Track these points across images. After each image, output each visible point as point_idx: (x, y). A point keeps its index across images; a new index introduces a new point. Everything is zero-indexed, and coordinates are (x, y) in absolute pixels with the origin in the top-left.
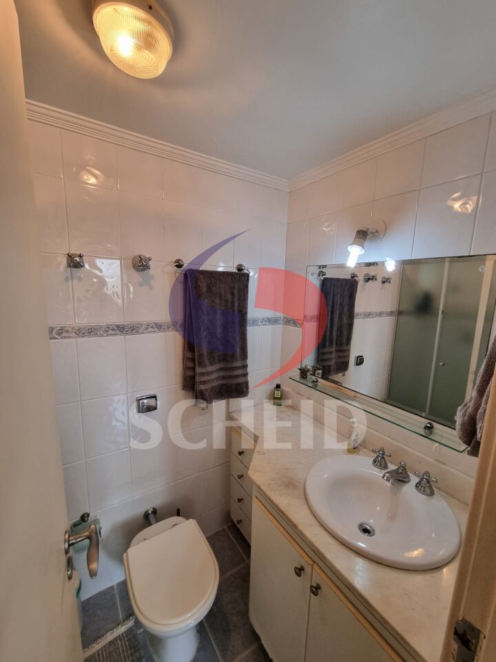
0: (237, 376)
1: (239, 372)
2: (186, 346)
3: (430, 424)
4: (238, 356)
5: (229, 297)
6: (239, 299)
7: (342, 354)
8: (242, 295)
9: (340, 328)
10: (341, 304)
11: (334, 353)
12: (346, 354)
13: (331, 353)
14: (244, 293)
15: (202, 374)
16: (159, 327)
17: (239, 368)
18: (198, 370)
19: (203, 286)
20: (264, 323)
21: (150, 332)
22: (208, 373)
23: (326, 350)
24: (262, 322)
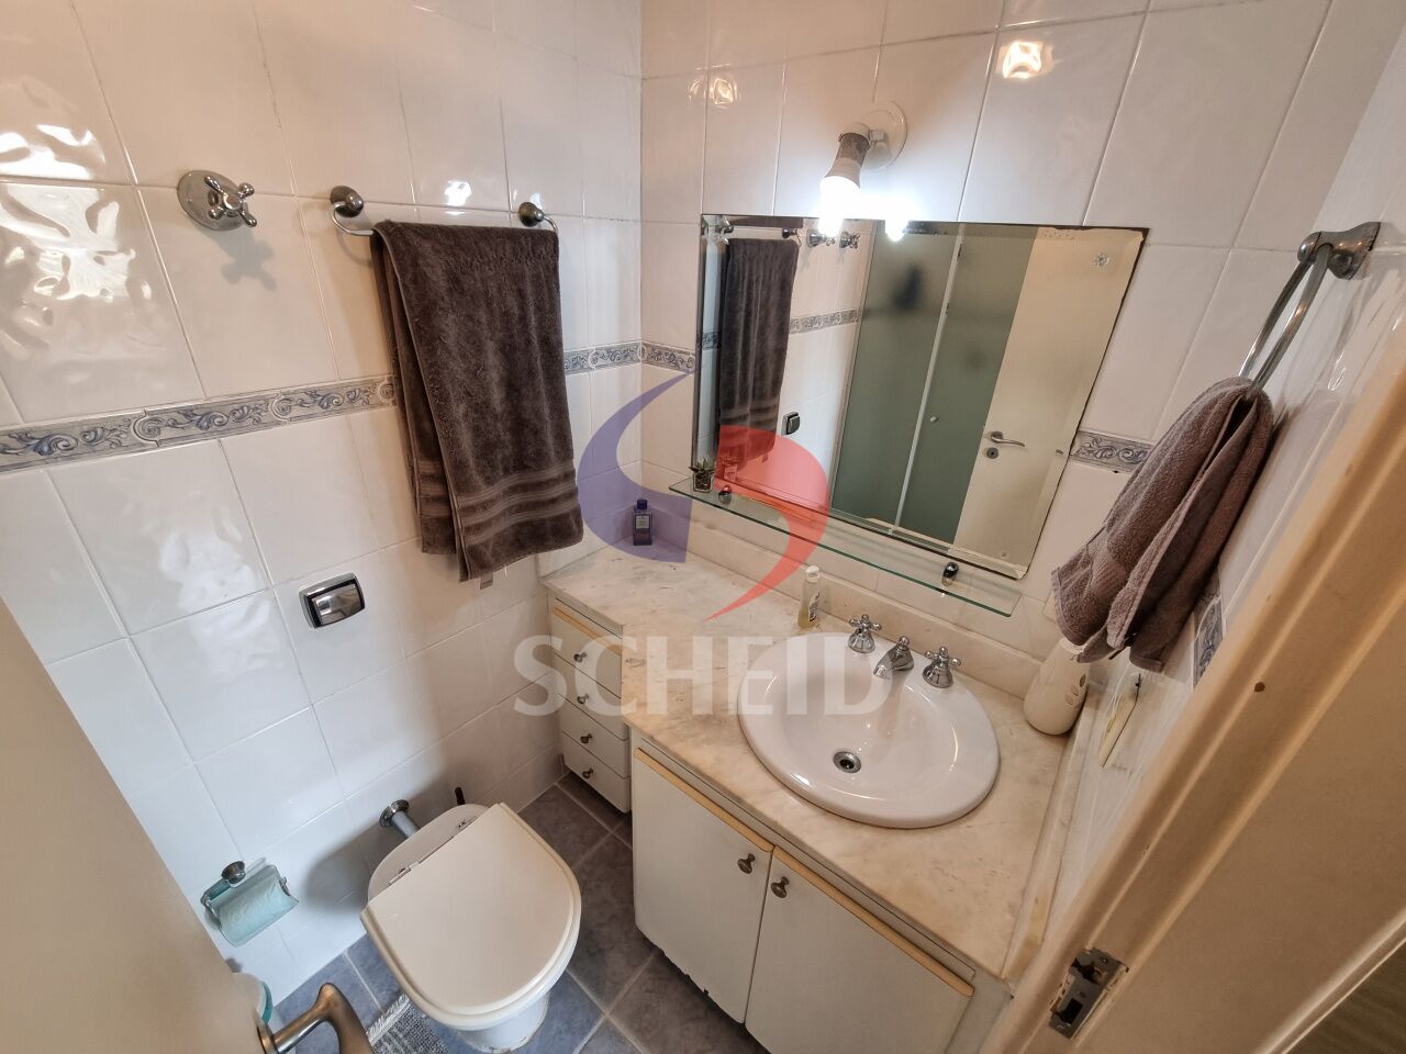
0: (554, 501)
1: (558, 491)
2: (415, 444)
3: (954, 566)
4: (552, 454)
5: (512, 302)
6: (539, 309)
7: (763, 417)
8: (546, 298)
9: (761, 361)
10: (765, 307)
11: (749, 417)
12: (770, 416)
13: (744, 418)
14: (550, 290)
15: (470, 510)
16: (322, 400)
17: (556, 481)
18: (458, 502)
19: (437, 273)
20: (600, 362)
21: (299, 418)
22: (485, 506)
23: (735, 412)
24: (595, 361)
